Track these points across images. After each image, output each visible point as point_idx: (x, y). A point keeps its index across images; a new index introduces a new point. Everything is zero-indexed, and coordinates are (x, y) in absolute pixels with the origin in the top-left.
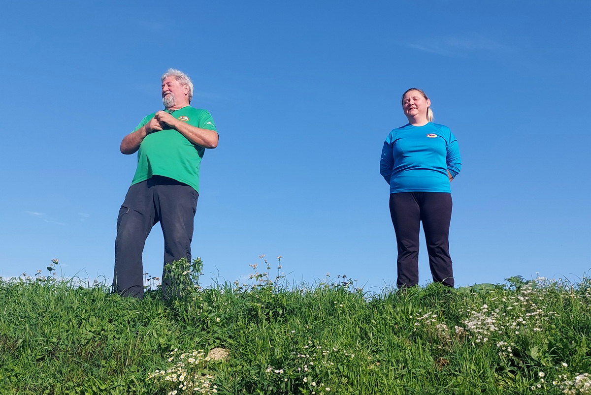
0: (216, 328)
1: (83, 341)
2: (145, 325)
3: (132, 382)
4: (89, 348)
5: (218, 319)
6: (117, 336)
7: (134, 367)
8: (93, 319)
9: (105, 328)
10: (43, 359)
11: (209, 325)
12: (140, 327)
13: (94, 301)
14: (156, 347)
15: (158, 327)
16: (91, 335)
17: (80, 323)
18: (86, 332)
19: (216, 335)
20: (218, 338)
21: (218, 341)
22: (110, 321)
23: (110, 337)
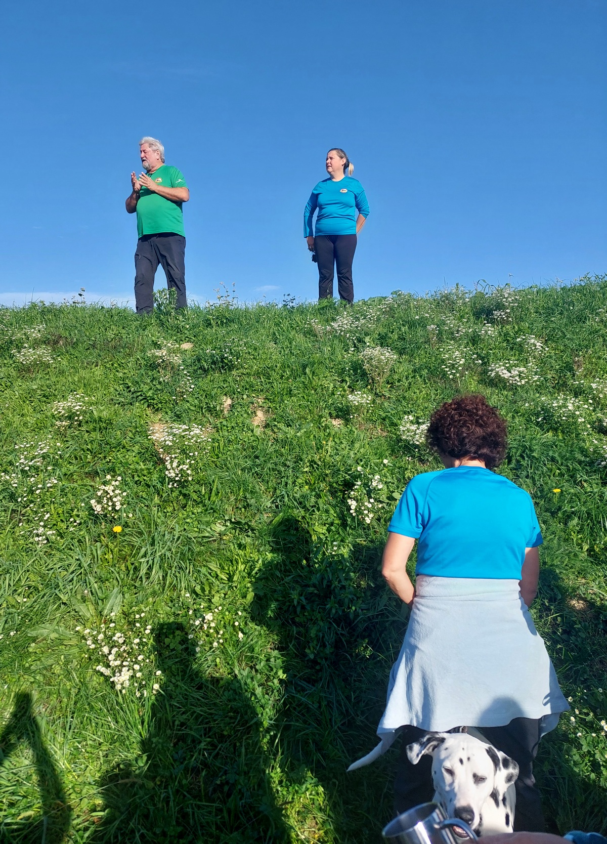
0: (186, 332)
1: (109, 340)
2: (144, 330)
3: (138, 359)
4: (113, 343)
5: (188, 326)
6: (128, 337)
7: (139, 352)
8: (113, 327)
9: (121, 332)
10: (89, 349)
11: (182, 329)
12: (141, 331)
13: (112, 317)
14: (151, 343)
15: (152, 331)
16: (113, 336)
17: (106, 329)
18: (110, 334)
19: (186, 335)
20: (187, 337)
21: (187, 339)
22: (123, 328)
23: (124, 337)
